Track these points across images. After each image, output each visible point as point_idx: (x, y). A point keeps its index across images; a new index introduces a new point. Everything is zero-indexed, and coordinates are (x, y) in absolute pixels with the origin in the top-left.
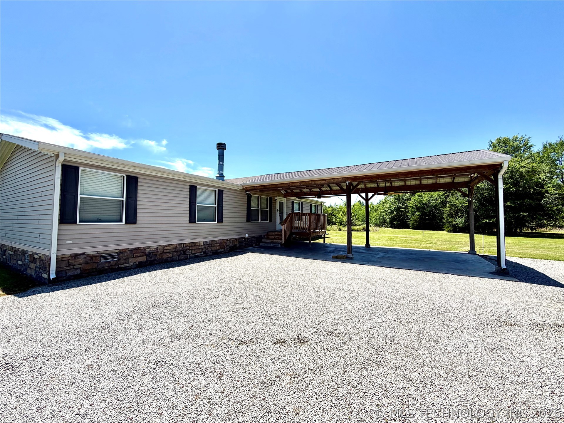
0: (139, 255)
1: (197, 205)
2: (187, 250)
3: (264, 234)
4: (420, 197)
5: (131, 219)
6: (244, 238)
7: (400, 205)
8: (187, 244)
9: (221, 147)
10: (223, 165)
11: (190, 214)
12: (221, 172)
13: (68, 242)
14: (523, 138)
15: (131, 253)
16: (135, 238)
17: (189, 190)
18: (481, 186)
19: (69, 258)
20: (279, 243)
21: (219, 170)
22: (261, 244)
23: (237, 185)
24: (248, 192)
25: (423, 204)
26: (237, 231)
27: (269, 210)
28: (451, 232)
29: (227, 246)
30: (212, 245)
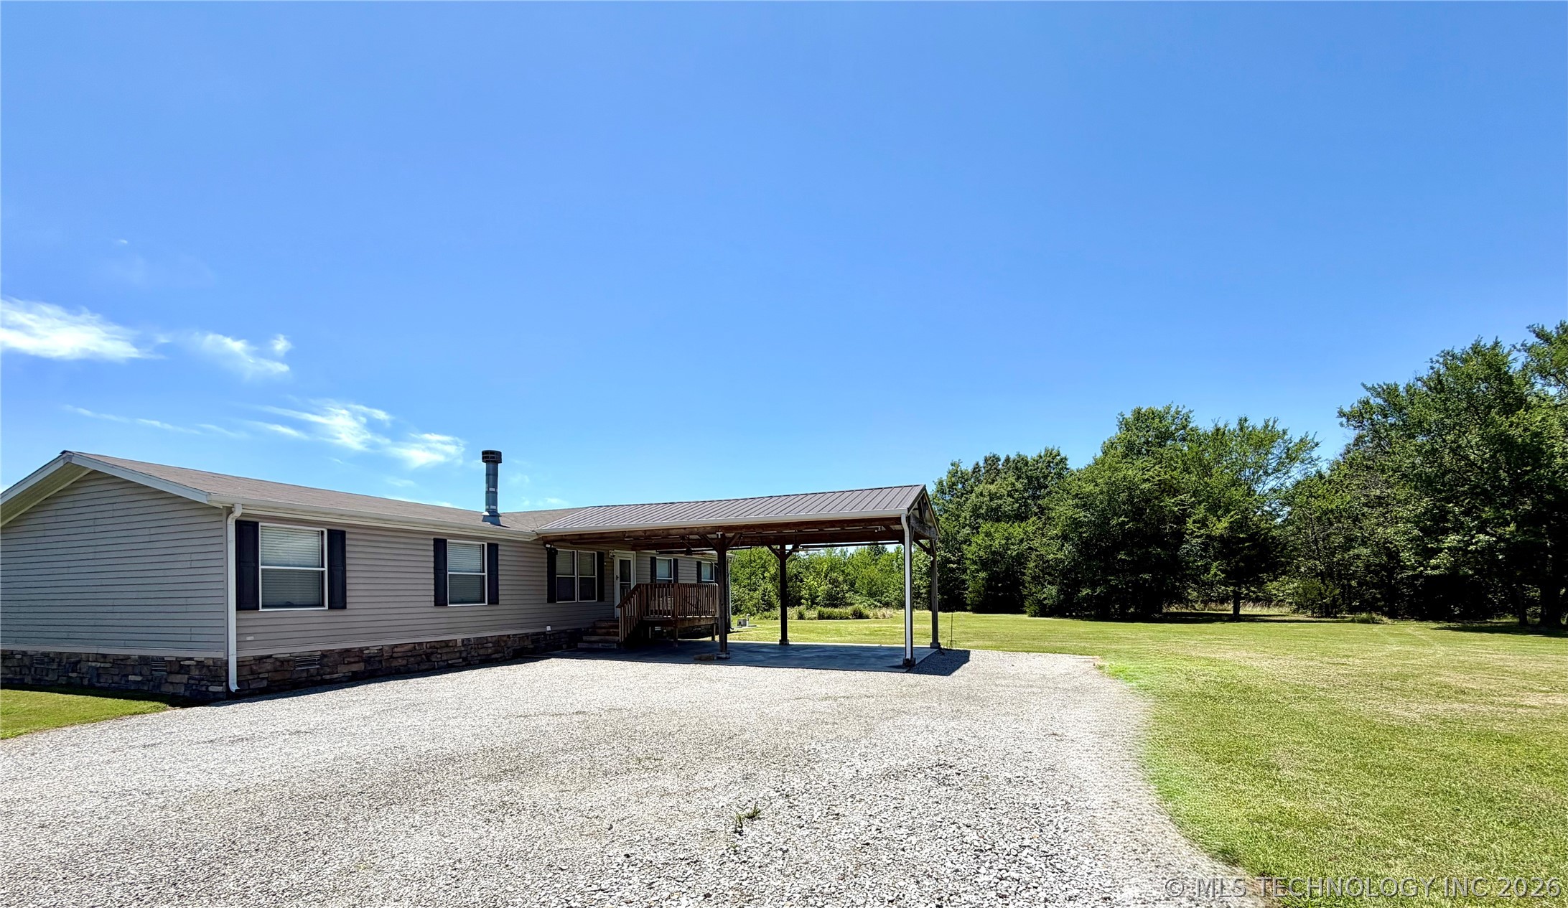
0: (352, 660)
1: (449, 573)
2: (432, 653)
3: (587, 626)
4: (986, 536)
5: (338, 602)
6: (544, 633)
7: (949, 555)
8: (433, 644)
9: (492, 458)
10: (496, 493)
11: (436, 590)
12: (492, 507)
13: (249, 638)
14: (1178, 413)
15: (340, 657)
16: (346, 632)
17: (432, 548)
18: (1080, 517)
19: (253, 662)
20: (614, 642)
21: (488, 503)
22: (580, 645)
23: (526, 534)
24: (548, 546)
25: (994, 553)
26: (529, 621)
27: (596, 577)
28: (1035, 616)
29: (508, 648)
30: (480, 646)
